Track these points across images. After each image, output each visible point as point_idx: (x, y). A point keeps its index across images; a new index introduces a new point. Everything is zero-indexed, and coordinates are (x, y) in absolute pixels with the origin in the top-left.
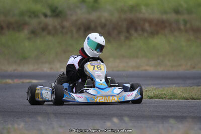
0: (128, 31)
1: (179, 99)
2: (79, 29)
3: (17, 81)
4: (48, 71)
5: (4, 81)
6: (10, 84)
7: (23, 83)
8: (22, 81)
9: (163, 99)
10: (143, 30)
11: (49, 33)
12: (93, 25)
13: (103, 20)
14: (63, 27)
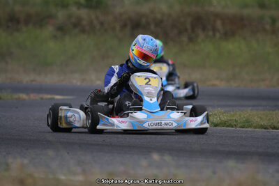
1: (255, 127)
2: (124, 26)
3: (33, 96)
4: (79, 84)
5: (16, 96)
6: (25, 100)
7: (42, 99)
8: (41, 96)
9: (232, 127)
10: (214, 30)
11: (83, 31)
12: (144, 21)
13: (159, 16)
14: (102, 24)
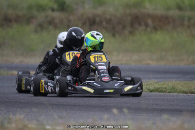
0: (132, 26)
2: (84, 24)
5: (10, 72)
9: (163, 92)
10: (147, 25)
11: (56, 27)
13: (108, 17)
14: (69, 21)
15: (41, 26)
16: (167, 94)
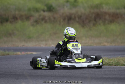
0: (95, 20)
1: (121, 65)
2: (64, 19)
3: (23, 53)
4: (44, 46)
5: (15, 53)
6: (19, 55)
7: (27, 54)
8: (26, 53)
9: (111, 65)
11: (46, 22)
12: (73, 16)
13: (80, 13)
14: (54, 18)
15: (37, 22)
16: (114, 66)
